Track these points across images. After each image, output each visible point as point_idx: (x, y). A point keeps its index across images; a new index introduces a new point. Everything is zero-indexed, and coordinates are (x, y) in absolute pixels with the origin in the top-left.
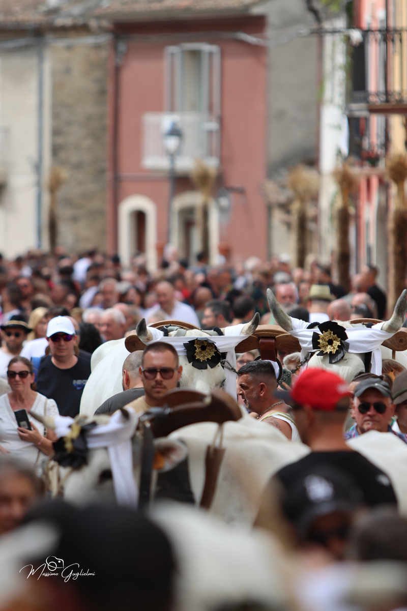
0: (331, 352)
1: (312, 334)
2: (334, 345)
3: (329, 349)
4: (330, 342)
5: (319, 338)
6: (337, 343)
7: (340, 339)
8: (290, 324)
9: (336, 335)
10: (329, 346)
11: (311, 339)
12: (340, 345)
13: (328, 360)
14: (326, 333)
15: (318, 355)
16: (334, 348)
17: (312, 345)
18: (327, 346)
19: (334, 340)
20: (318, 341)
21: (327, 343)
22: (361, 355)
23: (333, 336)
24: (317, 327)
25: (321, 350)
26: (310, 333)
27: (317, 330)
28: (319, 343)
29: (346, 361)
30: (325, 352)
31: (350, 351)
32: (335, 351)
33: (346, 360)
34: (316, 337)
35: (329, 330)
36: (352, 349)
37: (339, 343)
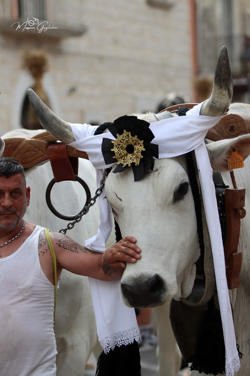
0: (133, 164)
1: (101, 142)
2: (135, 152)
3: (130, 159)
4: (130, 149)
5: (112, 146)
6: (140, 148)
7: (142, 141)
8: (70, 134)
9: (136, 136)
10: (130, 155)
11: (99, 150)
12: (144, 150)
13: (131, 176)
14: (120, 137)
15: (115, 172)
16: (137, 157)
17: (102, 159)
18: (126, 155)
19: (135, 144)
20: (112, 150)
21: (125, 152)
22: (178, 159)
23: (132, 139)
24: (107, 130)
25: (118, 163)
26: (99, 140)
27: (108, 135)
28: (113, 153)
29: (157, 173)
30: (125, 164)
31: (160, 156)
32: (139, 161)
33: (157, 170)
34: (107, 146)
35: (125, 131)
36: (164, 152)
37: (142, 148)
